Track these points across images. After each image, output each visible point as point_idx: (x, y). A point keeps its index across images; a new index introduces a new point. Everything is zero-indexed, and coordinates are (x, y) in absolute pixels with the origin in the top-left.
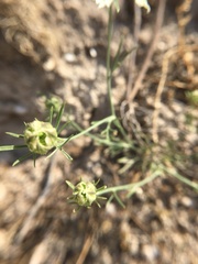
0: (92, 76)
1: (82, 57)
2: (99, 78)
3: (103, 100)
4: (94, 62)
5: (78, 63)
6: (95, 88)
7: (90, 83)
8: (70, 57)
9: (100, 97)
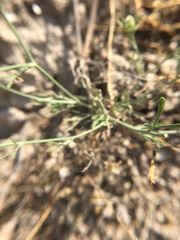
0: (43, 38)
1: (25, 16)
2: (51, 39)
3: (61, 64)
4: (41, 21)
5: (22, 24)
6: (50, 52)
7: (42, 46)
8: (11, 17)
9: (57, 61)
